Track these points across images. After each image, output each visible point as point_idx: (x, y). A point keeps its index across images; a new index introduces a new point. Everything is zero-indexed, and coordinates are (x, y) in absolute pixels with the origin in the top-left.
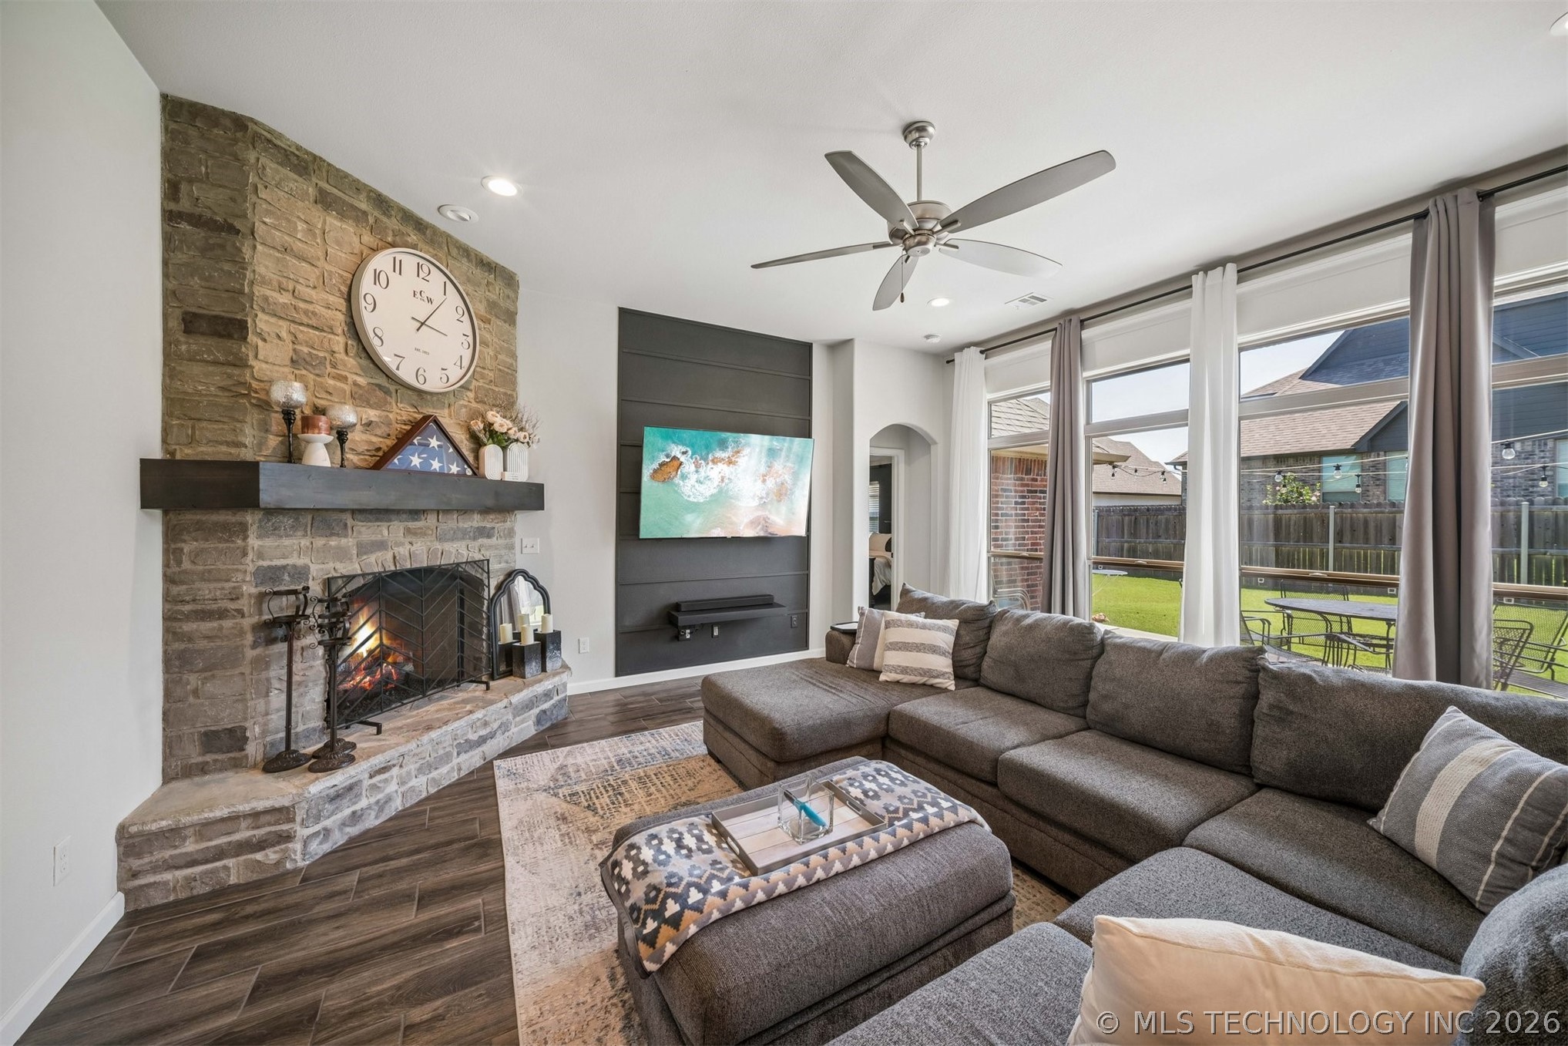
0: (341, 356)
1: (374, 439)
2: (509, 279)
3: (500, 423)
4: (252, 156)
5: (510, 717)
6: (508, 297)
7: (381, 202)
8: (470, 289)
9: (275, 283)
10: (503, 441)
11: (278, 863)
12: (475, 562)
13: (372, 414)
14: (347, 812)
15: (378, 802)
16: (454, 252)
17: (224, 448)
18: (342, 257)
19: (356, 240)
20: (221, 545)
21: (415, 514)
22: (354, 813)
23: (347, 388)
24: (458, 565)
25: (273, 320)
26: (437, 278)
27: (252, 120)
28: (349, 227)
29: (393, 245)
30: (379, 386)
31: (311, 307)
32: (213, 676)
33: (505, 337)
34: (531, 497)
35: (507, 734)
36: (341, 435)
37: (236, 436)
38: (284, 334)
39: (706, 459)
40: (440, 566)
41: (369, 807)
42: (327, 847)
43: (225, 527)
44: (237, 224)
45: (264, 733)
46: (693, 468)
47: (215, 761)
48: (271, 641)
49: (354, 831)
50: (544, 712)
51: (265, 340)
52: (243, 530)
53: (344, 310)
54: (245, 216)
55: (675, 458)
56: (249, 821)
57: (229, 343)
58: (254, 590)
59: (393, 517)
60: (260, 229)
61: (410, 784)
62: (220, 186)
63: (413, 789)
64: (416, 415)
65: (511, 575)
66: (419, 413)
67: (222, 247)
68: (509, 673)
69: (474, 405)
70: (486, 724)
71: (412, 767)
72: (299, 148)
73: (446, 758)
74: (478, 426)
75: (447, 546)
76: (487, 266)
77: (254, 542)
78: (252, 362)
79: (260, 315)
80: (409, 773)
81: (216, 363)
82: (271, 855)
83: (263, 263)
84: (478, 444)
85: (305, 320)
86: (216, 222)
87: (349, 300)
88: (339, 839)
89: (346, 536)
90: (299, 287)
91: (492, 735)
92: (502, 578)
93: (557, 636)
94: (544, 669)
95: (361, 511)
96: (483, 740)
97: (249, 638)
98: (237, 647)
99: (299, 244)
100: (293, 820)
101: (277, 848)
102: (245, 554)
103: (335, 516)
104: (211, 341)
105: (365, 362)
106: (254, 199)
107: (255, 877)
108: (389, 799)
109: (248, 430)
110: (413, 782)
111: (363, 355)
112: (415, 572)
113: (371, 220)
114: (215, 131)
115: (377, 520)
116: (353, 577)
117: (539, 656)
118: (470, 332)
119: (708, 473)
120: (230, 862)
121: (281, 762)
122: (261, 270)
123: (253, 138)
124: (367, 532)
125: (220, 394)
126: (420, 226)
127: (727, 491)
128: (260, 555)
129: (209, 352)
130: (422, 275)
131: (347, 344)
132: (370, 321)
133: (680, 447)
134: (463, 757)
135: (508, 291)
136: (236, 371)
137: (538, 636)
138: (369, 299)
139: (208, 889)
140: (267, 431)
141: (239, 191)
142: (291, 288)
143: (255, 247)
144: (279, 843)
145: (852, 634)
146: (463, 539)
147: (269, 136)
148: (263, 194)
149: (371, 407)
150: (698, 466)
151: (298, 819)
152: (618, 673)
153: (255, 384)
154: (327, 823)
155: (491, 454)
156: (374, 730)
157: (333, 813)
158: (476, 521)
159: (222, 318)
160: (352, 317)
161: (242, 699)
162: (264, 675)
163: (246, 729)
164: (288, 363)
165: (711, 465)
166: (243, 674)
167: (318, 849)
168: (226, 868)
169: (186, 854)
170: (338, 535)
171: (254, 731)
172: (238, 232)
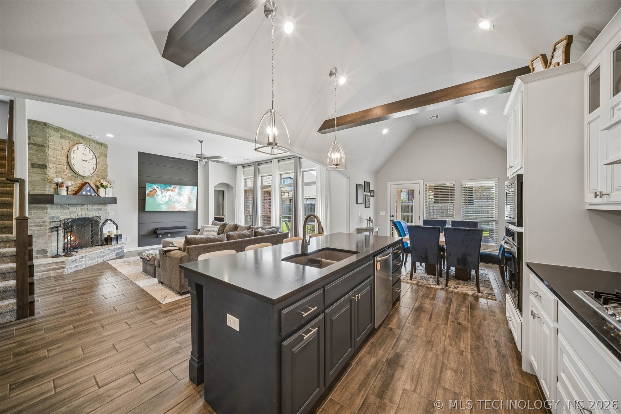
0: (65, 170)
1: (73, 188)
2: (106, 146)
3: (105, 183)
4: (48, 131)
5: (110, 252)
6: (105, 151)
7: (74, 134)
8: (95, 150)
9: (53, 156)
10: (105, 187)
11: (62, 272)
12: (97, 217)
13: (73, 182)
14: (75, 265)
15: (81, 264)
16: (91, 142)
17: (41, 191)
18: (66, 148)
19: (68, 144)
20: (41, 211)
21: (82, 205)
22: (76, 266)
23: (67, 177)
24: (93, 217)
25: (52, 164)
26: (88, 149)
27: (48, 123)
28: (67, 141)
29: (77, 144)
30: (74, 176)
31: (59, 160)
32: (39, 238)
33: (104, 161)
34: (114, 201)
35: (109, 256)
36: (67, 188)
37: (45, 189)
38: (54, 167)
39: (164, 190)
40: (89, 217)
41: (79, 265)
42: (71, 271)
43: (42, 208)
44: (45, 145)
45: (51, 251)
46: (160, 192)
47: (40, 256)
48: (52, 232)
49: (76, 269)
50: (118, 253)
51: (50, 169)
52: (46, 208)
53: (66, 160)
54: (46, 143)
55: (154, 189)
56: (55, 264)
57: (43, 169)
58: (49, 221)
59: (77, 206)
60: (50, 146)
61: (87, 262)
62: (40, 137)
63: (88, 264)
64: (82, 182)
65: (107, 220)
66: (83, 181)
67: (41, 150)
68: (107, 244)
69: (96, 178)
70: (104, 253)
71: (87, 259)
72: (57, 127)
73: (95, 258)
74: (98, 184)
75: (90, 213)
76: (100, 144)
77: (49, 211)
78: (48, 173)
79: (50, 164)
80: (87, 260)
81: (40, 174)
82: (60, 271)
83: (50, 152)
84: (98, 188)
85: (58, 163)
86: (39, 145)
87: (67, 158)
88: (73, 270)
89: (67, 210)
90: (57, 156)
91: (105, 256)
92: (104, 221)
93: (121, 236)
94: (117, 243)
95: (70, 204)
96: (103, 256)
97: (48, 231)
98: (45, 233)
99: (57, 147)
100: (65, 264)
101: (61, 270)
102: (47, 213)
103: (65, 206)
104: (38, 169)
105: (71, 171)
106: (48, 140)
107: (57, 275)
108: (83, 265)
109: (47, 187)
110: (88, 262)
111: (70, 169)
112: (83, 219)
113: (72, 139)
114: (39, 126)
115: (74, 206)
116: (69, 219)
117: (116, 240)
118: (96, 161)
119: (165, 194)
120: (51, 272)
121: (57, 256)
122: (50, 154)
123: (48, 127)
124: (72, 209)
125: (40, 180)
126: (83, 137)
127: (171, 200)
128: (50, 214)
129: (38, 171)
130: (84, 149)
131: (67, 167)
132: (73, 162)
133: (156, 186)
134: (98, 259)
135: (105, 149)
136: (44, 175)
137: (115, 235)
138: (72, 157)
139: (46, 277)
140: (51, 187)
141: (45, 138)
142: (55, 157)
143: (49, 150)
144: (62, 269)
145: (199, 230)
146: (94, 211)
147: (51, 125)
148: (50, 138)
149: (72, 181)
150: (162, 192)
151: (66, 264)
152: (139, 246)
153: (49, 178)
154: (71, 266)
155: (102, 190)
156: (76, 252)
157: (72, 265)
158: (97, 207)
159: (41, 164)
160: (68, 161)
161: (46, 243)
162: (51, 239)
163: (47, 250)
164: (55, 173)
165: (166, 192)
166: (46, 238)
167: (70, 271)
168: (50, 273)
169: (42, 270)
170: (66, 210)
171: (49, 250)
172: (45, 147)
